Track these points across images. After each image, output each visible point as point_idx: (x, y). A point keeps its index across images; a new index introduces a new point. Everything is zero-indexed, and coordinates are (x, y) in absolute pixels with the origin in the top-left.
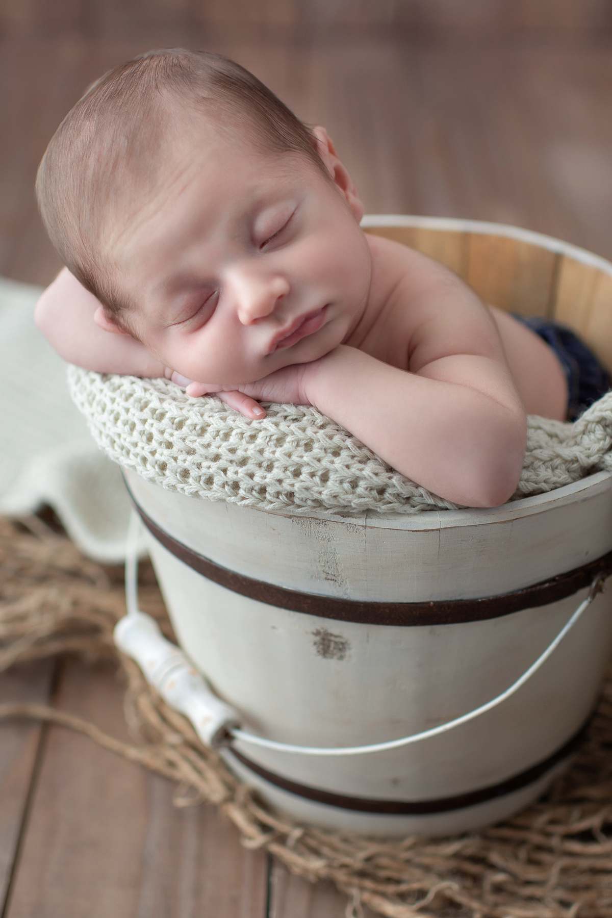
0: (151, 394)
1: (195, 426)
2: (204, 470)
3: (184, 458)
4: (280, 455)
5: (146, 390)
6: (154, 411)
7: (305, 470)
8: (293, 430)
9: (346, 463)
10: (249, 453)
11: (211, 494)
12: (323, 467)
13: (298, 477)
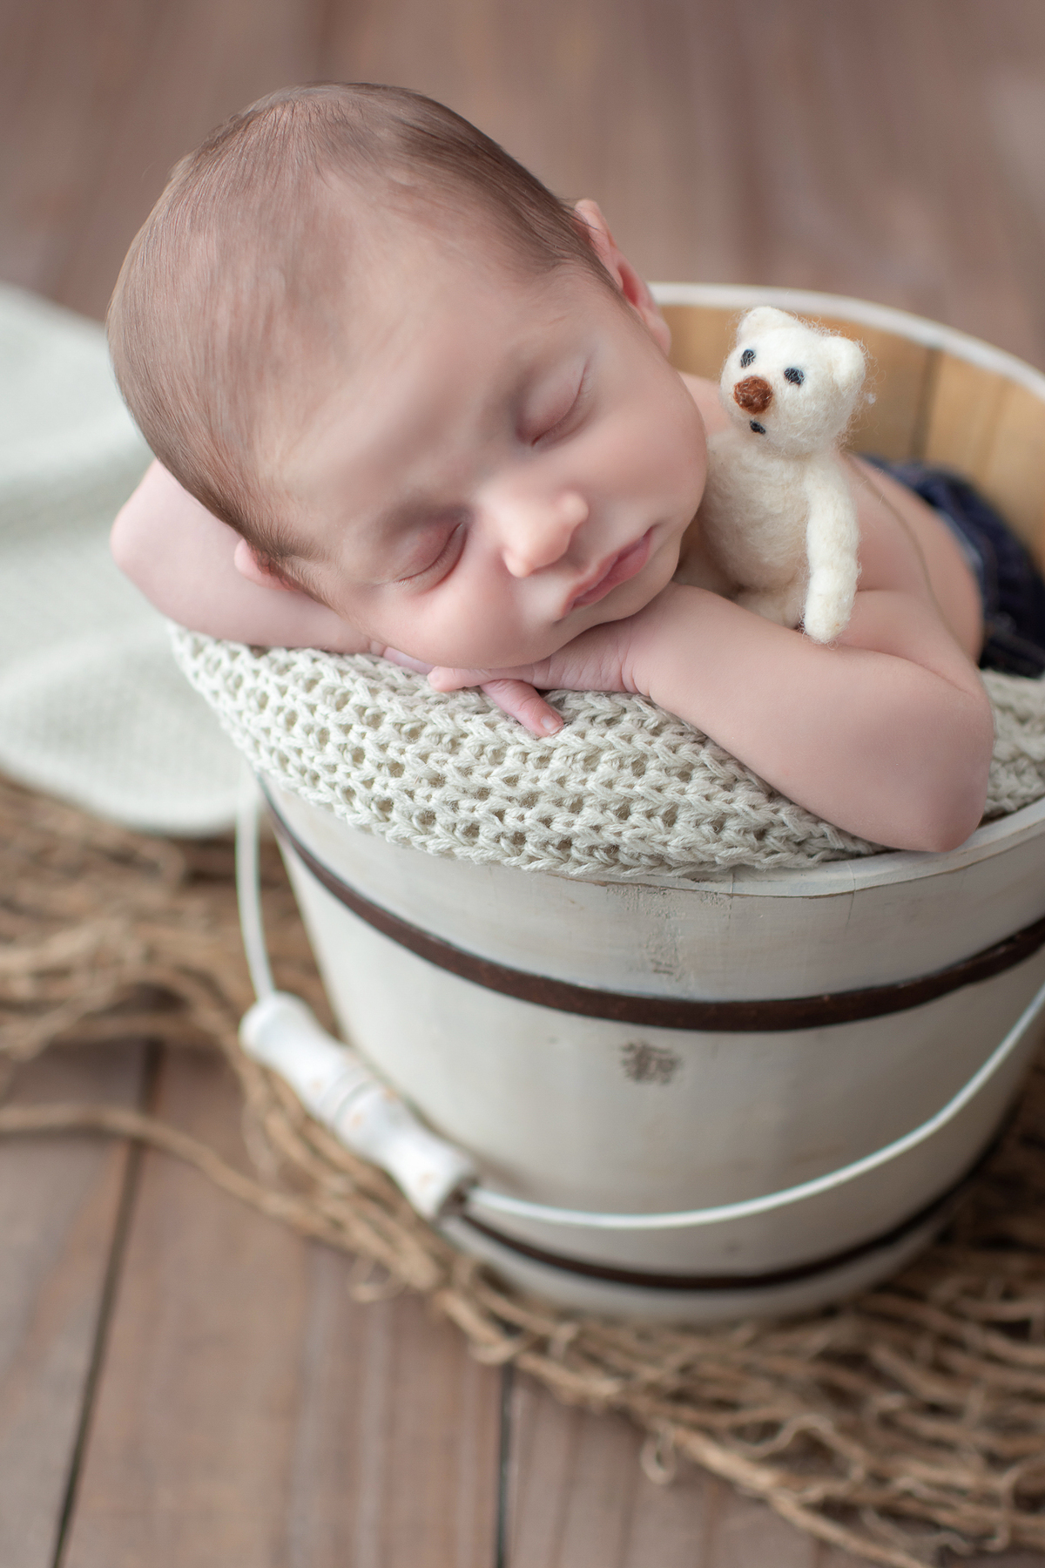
0: (354, 681)
1: (441, 736)
2: (463, 813)
3: (427, 793)
4: (596, 786)
5: (342, 673)
6: (361, 710)
7: (637, 809)
8: (613, 742)
9: (705, 793)
10: (541, 785)
11: (476, 854)
12: (668, 801)
13: (626, 819)
